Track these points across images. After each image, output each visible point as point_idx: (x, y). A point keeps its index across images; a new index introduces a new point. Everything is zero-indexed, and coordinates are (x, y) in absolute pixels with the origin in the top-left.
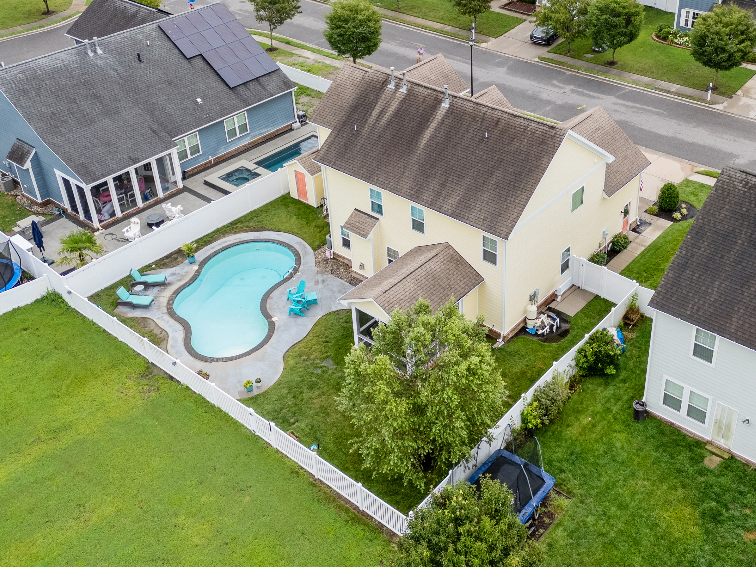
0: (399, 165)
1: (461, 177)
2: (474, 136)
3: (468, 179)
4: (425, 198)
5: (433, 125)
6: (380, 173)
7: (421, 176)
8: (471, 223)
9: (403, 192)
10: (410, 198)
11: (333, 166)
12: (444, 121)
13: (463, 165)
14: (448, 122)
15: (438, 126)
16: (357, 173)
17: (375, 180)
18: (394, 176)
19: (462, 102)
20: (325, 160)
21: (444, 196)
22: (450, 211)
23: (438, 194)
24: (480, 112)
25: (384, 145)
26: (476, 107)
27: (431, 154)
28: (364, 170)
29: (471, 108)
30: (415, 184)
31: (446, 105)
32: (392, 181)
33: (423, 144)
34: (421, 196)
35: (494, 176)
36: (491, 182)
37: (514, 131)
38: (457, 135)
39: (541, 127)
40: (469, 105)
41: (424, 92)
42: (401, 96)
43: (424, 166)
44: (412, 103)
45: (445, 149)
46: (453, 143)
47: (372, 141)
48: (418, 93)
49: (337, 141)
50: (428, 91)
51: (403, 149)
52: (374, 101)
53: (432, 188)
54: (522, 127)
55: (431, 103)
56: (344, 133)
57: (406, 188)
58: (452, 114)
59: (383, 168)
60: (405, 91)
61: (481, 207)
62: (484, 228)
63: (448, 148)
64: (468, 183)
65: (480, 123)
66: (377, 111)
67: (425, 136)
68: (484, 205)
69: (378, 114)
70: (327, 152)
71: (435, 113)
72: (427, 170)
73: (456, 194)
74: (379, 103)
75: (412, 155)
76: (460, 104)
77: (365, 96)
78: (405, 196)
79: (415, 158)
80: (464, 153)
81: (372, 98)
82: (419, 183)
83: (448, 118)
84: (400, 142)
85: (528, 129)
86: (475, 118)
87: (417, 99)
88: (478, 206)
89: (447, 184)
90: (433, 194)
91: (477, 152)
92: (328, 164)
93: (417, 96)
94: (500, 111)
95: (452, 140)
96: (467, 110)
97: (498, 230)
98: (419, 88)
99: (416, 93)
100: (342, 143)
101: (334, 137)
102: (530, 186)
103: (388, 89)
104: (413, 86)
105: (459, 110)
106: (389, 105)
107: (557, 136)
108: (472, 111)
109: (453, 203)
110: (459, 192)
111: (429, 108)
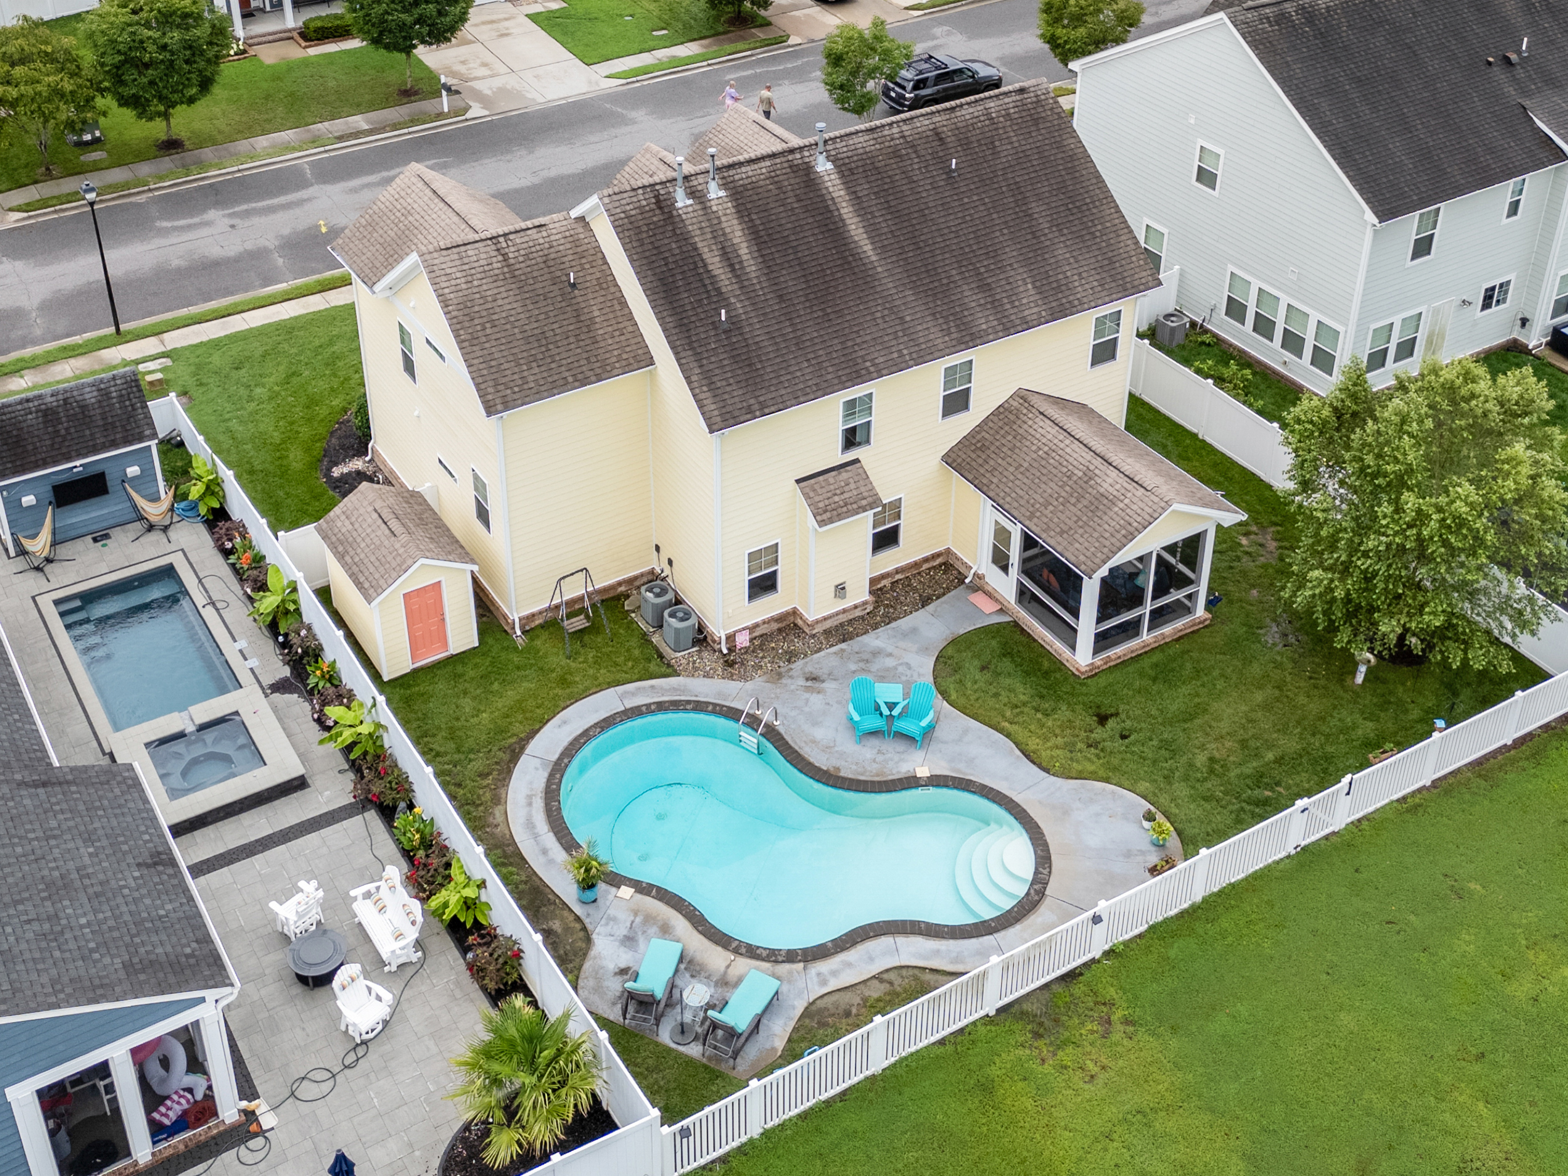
0: (879, 315)
2: (933, 180)
3: (1007, 250)
5: (846, 211)
6: (862, 353)
7: (934, 301)
8: (1093, 304)
9: (942, 346)
10: (963, 346)
12: (855, 192)
13: (972, 236)
14: (863, 189)
15: (857, 207)
16: (826, 385)
18: (891, 337)
19: (844, 143)
20: (736, 413)
21: (1005, 301)
22: (1044, 314)
23: (995, 305)
24: (892, 139)
25: (808, 304)
26: (877, 134)
27: (904, 256)
28: (830, 369)
29: (872, 142)
30: (941, 321)
31: (823, 166)
32: (902, 347)
33: (870, 253)
34: (975, 330)
35: (1036, 216)
36: (1042, 226)
37: (978, 132)
38: (906, 199)
39: (1007, 100)
40: (861, 139)
41: (759, 172)
42: (725, 206)
43: (919, 283)
44: (760, 202)
45: (917, 233)
46: (916, 215)
47: (777, 314)
48: (750, 180)
49: (711, 367)
50: (763, 164)
51: (850, 285)
52: (685, 249)
53: (973, 304)
54: (982, 118)
55: (797, 180)
56: (706, 341)
57: (937, 337)
58: (853, 174)
59: (858, 340)
60: (722, 193)
61: (1075, 271)
62: (1114, 296)
63: (917, 227)
64: (1015, 253)
65: (914, 156)
66: (714, 261)
67: (856, 238)
68: (1076, 266)
69: (725, 264)
70: (718, 399)
71: (824, 192)
72: (931, 286)
73: (1020, 283)
74: (700, 245)
75: (877, 283)
76: (845, 149)
77: (655, 252)
78: (953, 350)
79: (888, 284)
80: (952, 217)
81: (674, 246)
82: (945, 313)
83: (854, 183)
84: (827, 279)
85: (994, 115)
86: (896, 154)
87: (760, 190)
88: (1069, 274)
89: (989, 280)
90: (988, 312)
91: (966, 200)
92: (749, 416)
93: (754, 186)
94: (917, 117)
95: (906, 211)
96: (868, 149)
97: (1136, 283)
98: (739, 171)
99: (746, 182)
100: (726, 362)
101: (695, 364)
102: (1098, 191)
103: (685, 210)
104: (726, 174)
105: (855, 158)
106: (724, 234)
107: (1043, 97)
108: (878, 146)
109: (1032, 299)
110: (1019, 277)
111: (803, 191)
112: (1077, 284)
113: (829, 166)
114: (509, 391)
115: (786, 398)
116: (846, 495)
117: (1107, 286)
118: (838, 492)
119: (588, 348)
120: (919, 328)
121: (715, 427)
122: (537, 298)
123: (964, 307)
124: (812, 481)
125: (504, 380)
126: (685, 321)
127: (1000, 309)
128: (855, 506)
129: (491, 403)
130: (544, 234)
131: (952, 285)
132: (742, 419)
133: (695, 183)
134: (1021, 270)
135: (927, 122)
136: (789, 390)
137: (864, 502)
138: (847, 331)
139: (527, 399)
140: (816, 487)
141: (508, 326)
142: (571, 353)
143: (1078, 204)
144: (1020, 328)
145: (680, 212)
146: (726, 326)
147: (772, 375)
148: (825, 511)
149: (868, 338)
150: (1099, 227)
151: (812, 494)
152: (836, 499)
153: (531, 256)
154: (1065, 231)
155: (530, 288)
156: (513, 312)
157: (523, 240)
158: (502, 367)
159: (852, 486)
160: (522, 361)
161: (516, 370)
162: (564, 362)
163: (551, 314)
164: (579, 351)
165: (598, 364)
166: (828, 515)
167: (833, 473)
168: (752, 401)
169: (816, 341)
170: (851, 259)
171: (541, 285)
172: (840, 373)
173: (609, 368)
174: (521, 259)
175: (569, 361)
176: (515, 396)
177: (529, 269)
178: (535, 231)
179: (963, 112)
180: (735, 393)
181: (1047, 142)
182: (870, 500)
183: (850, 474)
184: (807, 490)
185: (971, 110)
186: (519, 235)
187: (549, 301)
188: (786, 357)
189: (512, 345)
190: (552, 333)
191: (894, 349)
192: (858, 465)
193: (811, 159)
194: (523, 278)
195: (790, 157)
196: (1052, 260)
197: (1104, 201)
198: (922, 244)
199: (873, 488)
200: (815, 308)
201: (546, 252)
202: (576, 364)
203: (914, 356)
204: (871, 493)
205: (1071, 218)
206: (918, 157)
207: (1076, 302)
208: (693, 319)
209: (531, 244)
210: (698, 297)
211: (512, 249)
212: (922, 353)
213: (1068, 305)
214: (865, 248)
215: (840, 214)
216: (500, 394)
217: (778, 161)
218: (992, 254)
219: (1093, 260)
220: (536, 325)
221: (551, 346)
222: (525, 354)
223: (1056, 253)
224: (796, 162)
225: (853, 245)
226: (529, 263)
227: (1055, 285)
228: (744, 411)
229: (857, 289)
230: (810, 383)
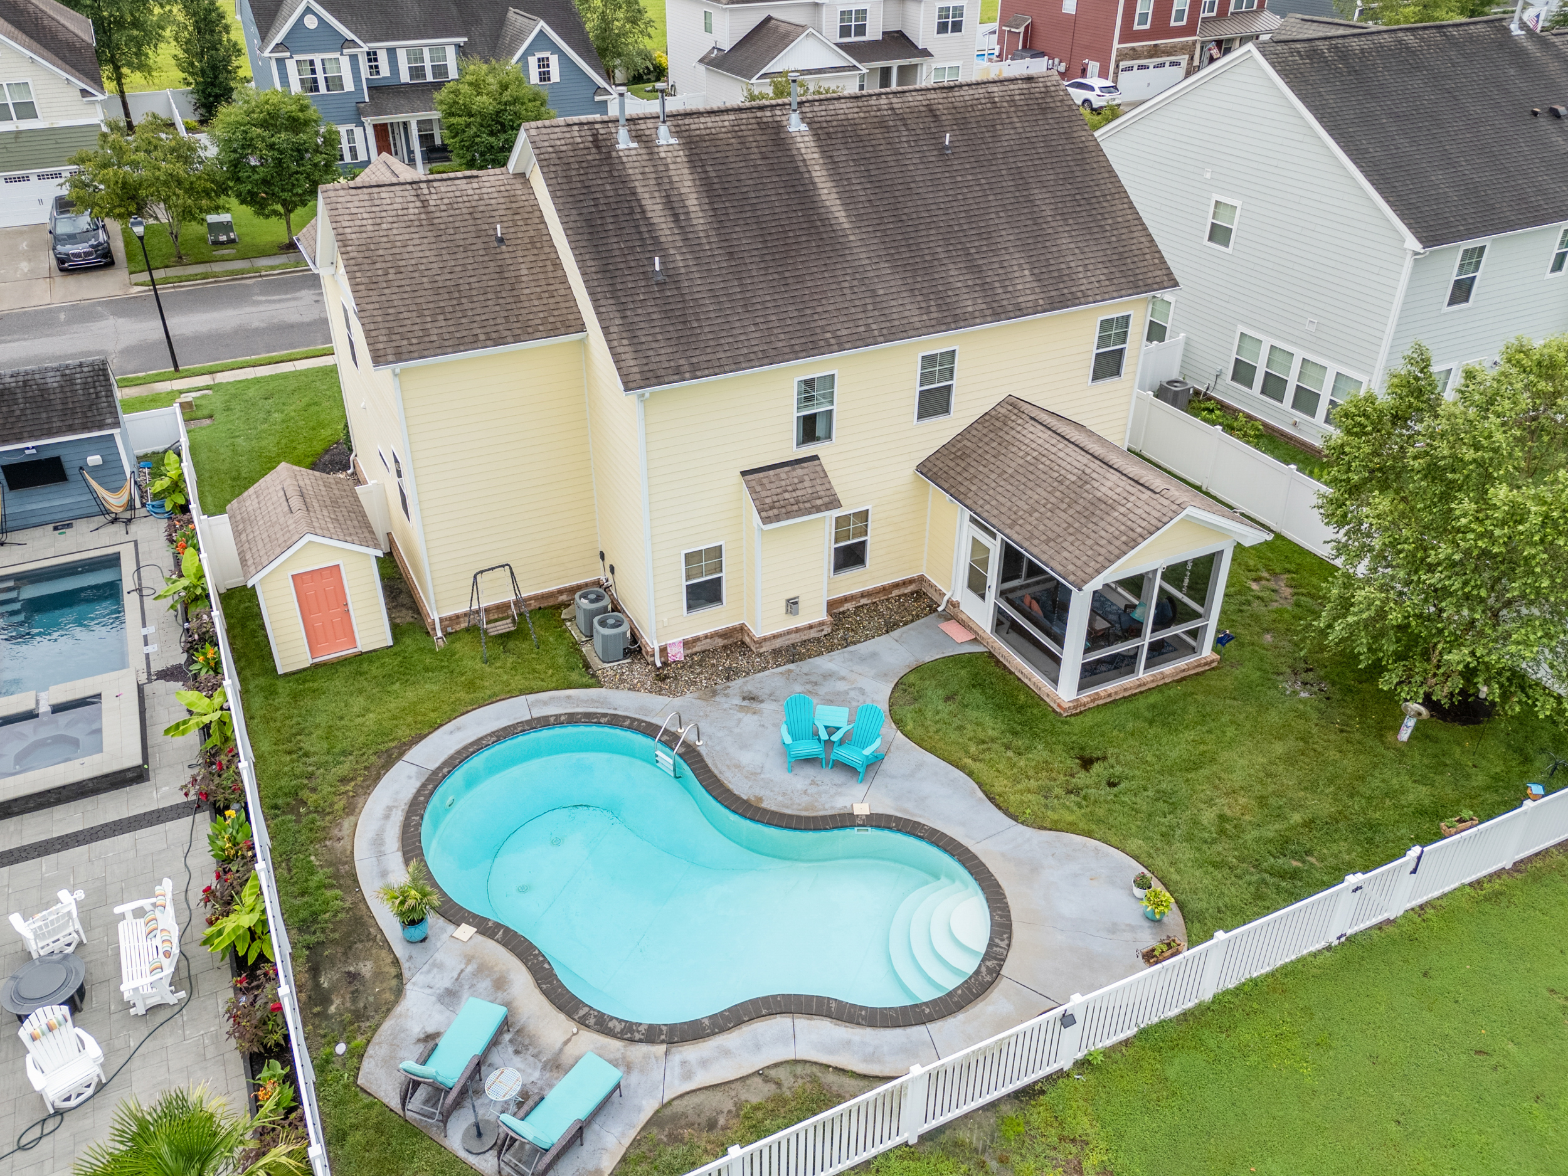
0: (847, 284)
2: (921, 154)
3: (1003, 233)
4: (970, 311)
5: (819, 174)
6: (823, 324)
7: (914, 277)
8: (1098, 297)
9: (918, 325)
10: (944, 327)
11: (699, 373)
12: (830, 157)
13: (964, 215)
14: (840, 155)
15: (831, 172)
16: (774, 352)
17: (833, 341)
18: (859, 309)
19: (824, 107)
20: (662, 372)
21: (997, 285)
22: (1041, 302)
23: (985, 288)
24: (879, 110)
25: (763, 265)
26: (860, 102)
27: (882, 227)
28: (782, 337)
29: (856, 110)
30: (920, 298)
31: (796, 125)
32: (870, 322)
33: (842, 220)
34: (958, 313)
35: (1038, 202)
36: (1044, 214)
37: (978, 113)
38: (890, 170)
39: (1012, 87)
40: (844, 106)
41: (720, 124)
42: (675, 154)
43: (896, 257)
44: (718, 155)
45: (899, 206)
46: (900, 187)
47: (724, 271)
48: (708, 131)
49: (636, 319)
50: (726, 117)
51: (815, 250)
52: (621, 192)
53: (959, 285)
54: (983, 101)
55: (764, 138)
56: (633, 291)
57: (912, 313)
58: (831, 138)
59: (819, 309)
60: (673, 141)
61: (1080, 263)
62: (1123, 292)
63: (901, 199)
64: (1011, 238)
65: (903, 128)
66: (655, 209)
67: (828, 203)
68: (1082, 257)
69: (667, 212)
70: (640, 354)
71: (795, 152)
72: (911, 261)
73: (1016, 268)
74: (639, 190)
75: (847, 252)
76: (823, 113)
77: (584, 191)
78: (931, 330)
79: (862, 255)
80: (941, 194)
81: (608, 187)
82: (924, 291)
83: (831, 148)
84: (789, 241)
85: (997, 99)
86: (882, 124)
87: (719, 143)
88: (1072, 264)
89: (980, 262)
90: (976, 295)
91: (959, 179)
92: (676, 377)
93: (713, 138)
94: (910, 91)
95: (889, 182)
96: (850, 116)
97: (1149, 281)
98: (696, 120)
99: (704, 132)
100: (654, 316)
101: (618, 315)
102: (1110, 186)
103: (627, 153)
104: (680, 122)
105: (835, 123)
106: (671, 182)
107: (1053, 88)
108: (862, 115)
109: (1028, 286)
110: (1014, 262)
111: (770, 149)
112: (1081, 275)
113: (803, 127)
114: (405, 342)
115: (723, 362)
116: (799, 493)
117: (1115, 281)
118: (790, 488)
119: (509, 307)
120: (893, 303)
121: (631, 385)
122: (456, 250)
123: (948, 287)
124: (761, 475)
125: (401, 330)
126: (611, 267)
127: (989, 293)
128: (808, 505)
129: (381, 353)
130: (475, 186)
131: (936, 263)
132: (666, 380)
133: (643, 127)
134: (1017, 255)
135: (920, 98)
136: (729, 354)
137: (819, 502)
138: (806, 298)
139: (426, 353)
140: (765, 481)
141: (416, 275)
142: (486, 310)
143: (1086, 196)
144: (1012, 314)
145: (621, 154)
146: (660, 278)
147: (710, 336)
148: (772, 508)
149: (831, 307)
150: (1110, 221)
151: (758, 489)
152: (787, 496)
153: (455, 206)
154: (1071, 221)
155: (449, 238)
156: (424, 260)
157: (450, 189)
158: (401, 316)
159: (807, 484)
160: (426, 313)
161: (418, 320)
162: (478, 318)
163: (470, 267)
164: (497, 308)
165: (519, 325)
166: (775, 511)
167: (787, 469)
168: (682, 362)
169: (768, 305)
170: (819, 223)
171: (462, 236)
172: (793, 342)
173: (530, 330)
174: (443, 207)
175: (484, 317)
176: (412, 348)
177: (451, 219)
178: (464, 181)
179: (963, 93)
180: (663, 351)
181: (1054, 132)
182: (826, 500)
183: (805, 471)
184: (753, 484)
185: (971, 92)
186: (445, 183)
187: (470, 254)
188: (730, 319)
189: (416, 294)
190: (467, 287)
191: (861, 322)
192: (817, 462)
193: (783, 118)
194: (442, 226)
195: (759, 114)
196: (1055, 249)
197: (1117, 196)
198: (904, 217)
199: (831, 488)
200: (771, 270)
201: (474, 204)
202: (491, 322)
203: (885, 332)
204: (828, 493)
205: (1078, 209)
206: (908, 130)
207: (1079, 294)
208: (622, 266)
209: (458, 194)
210: (630, 244)
211: (435, 197)
212: (894, 330)
213: (1070, 297)
214: (837, 214)
215: (811, 177)
216: (394, 344)
217: (744, 116)
218: (985, 236)
219: (1101, 253)
220: (449, 276)
221: (464, 300)
222: (431, 305)
223: (1059, 242)
224: (765, 120)
225: (823, 210)
226: (452, 212)
227: (1056, 274)
228: (670, 371)
229: (824, 255)
230: (756, 349)
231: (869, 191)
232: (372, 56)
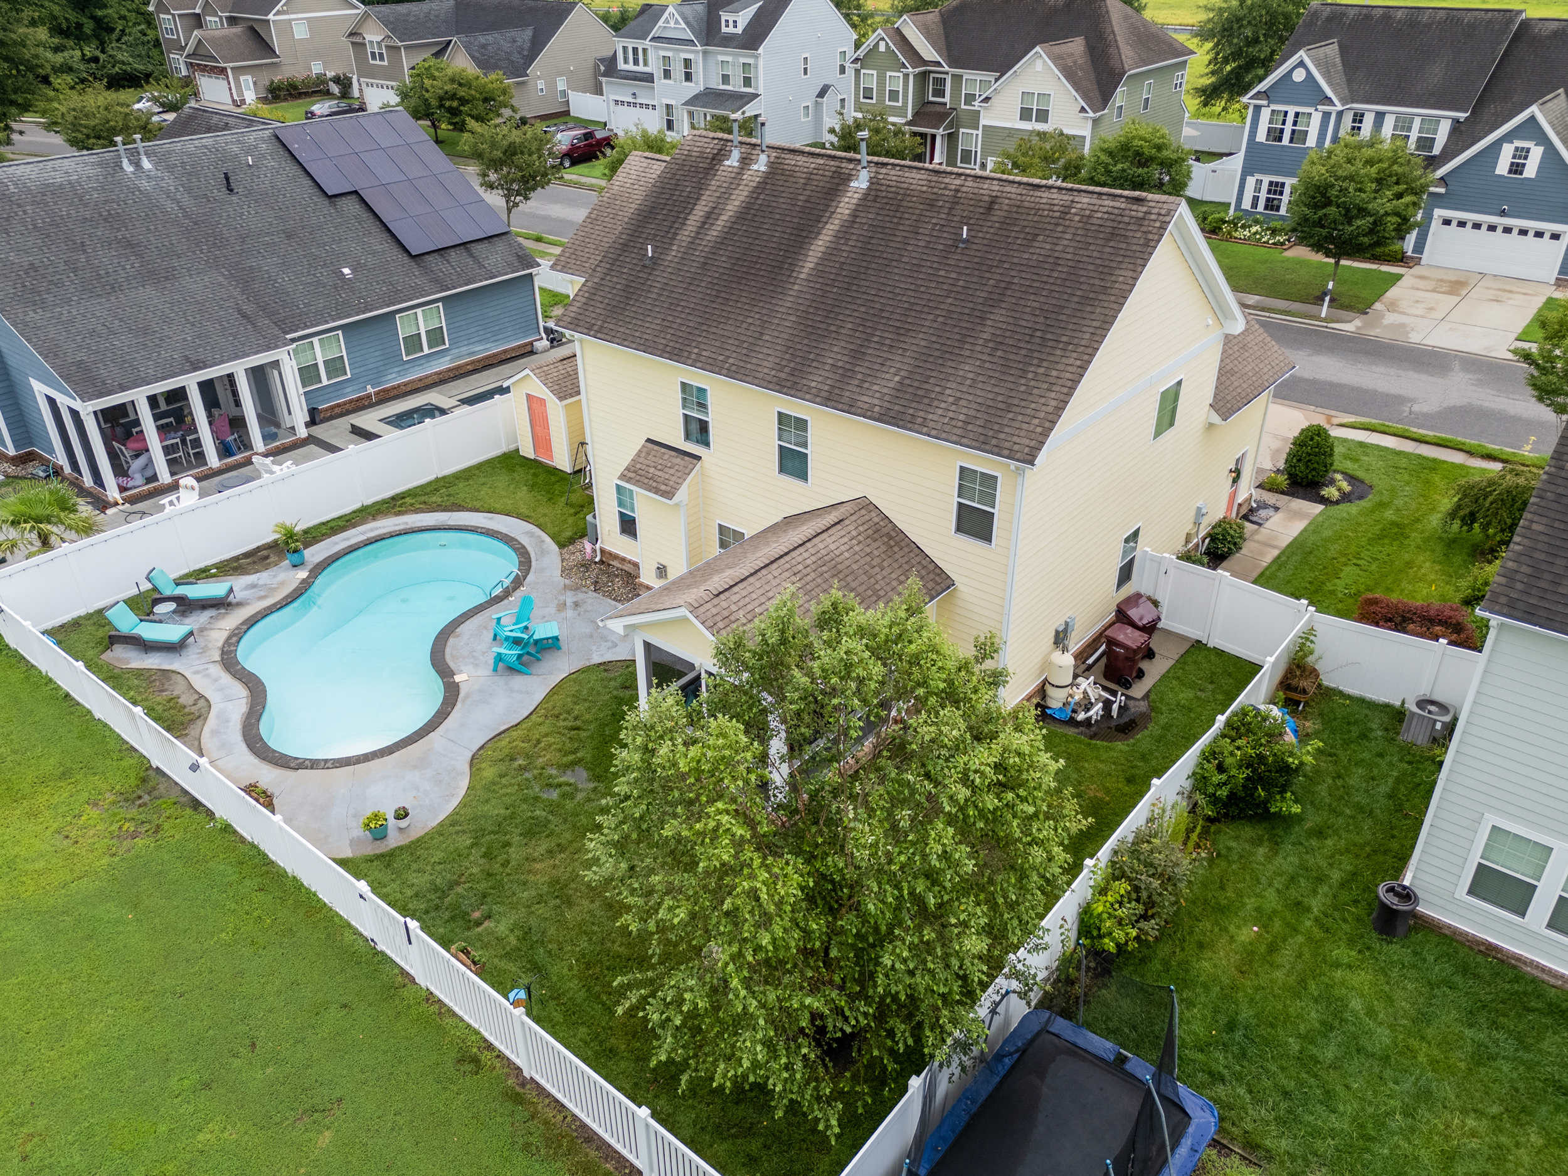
0: (750, 320)
1: (902, 331)
2: (933, 239)
3: (920, 335)
4: (813, 384)
5: (831, 228)
6: (705, 341)
7: (804, 338)
9: (761, 376)
10: (777, 387)
11: (599, 335)
12: (857, 216)
13: (906, 305)
14: (866, 217)
15: (844, 229)
16: (652, 345)
17: (693, 356)
18: (736, 343)
19: (900, 173)
20: (581, 323)
21: (859, 376)
23: (846, 374)
24: (945, 189)
25: (715, 281)
26: (935, 179)
27: (828, 289)
28: (669, 336)
29: (924, 185)
30: (787, 356)
31: (860, 184)
32: (734, 355)
33: (805, 270)
34: (805, 382)
38: (891, 244)
40: (918, 178)
41: (805, 165)
42: (755, 179)
43: (810, 316)
44: (780, 188)
45: (861, 276)
46: (881, 261)
47: (687, 275)
48: (792, 168)
49: (607, 283)
50: (818, 160)
52: (692, 195)
54: (1057, 208)
55: (824, 185)
56: (625, 264)
58: (875, 202)
59: (712, 329)
60: (763, 168)
62: (967, 441)
63: (869, 272)
64: (923, 343)
65: (947, 213)
66: (698, 214)
67: (810, 253)
68: (966, 389)
69: (702, 219)
70: (585, 307)
71: (833, 204)
72: (818, 325)
73: (892, 370)
74: (704, 197)
75: (781, 296)
76: (893, 180)
78: (765, 384)
79: (788, 303)
82: (797, 353)
83: (865, 210)
84: (751, 271)
86: (932, 202)
87: (791, 179)
88: (949, 392)
89: (869, 351)
91: (942, 273)
93: (790, 174)
95: (877, 254)
96: (912, 189)
97: (1006, 444)
98: (796, 157)
99: (789, 168)
100: (618, 286)
103: (725, 168)
104: (782, 156)
105: (893, 191)
106: (727, 199)
107: (1153, 216)
108: (925, 190)
109: (884, 390)
110: (898, 365)
111: (819, 195)
113: (864, 186)
115: (618, 335)
116: (660, 473)
118: (660, 467)
120: (765, 350)
123: (818, 358)
124: (656, 448)
133: (756, 152)
134: (909, 360)
135: (997, 188)
136: (627, 331)
138: (713, 317)
140: (653, 453)
145: (721, 168)
146: (648, 262)
147: (631, 314)
148: (635, 472)
150: (1041, 371)
151: (643, 455)
152: (652, 470)
154: (999, 353)
159: (672, 471)
167: (673, 453)
169: (686, 310)
170: (786, 266)
180: (597, 310)
181: (1097, 261)
183: (682, 462)
192: (697, 461)
193: (857, 174)
195: (842, 165)
198: (853, 287)
199: (682, 484)
200: (716, 287)
203: (733, 368)
205: (1022, 345)
210: (657, 232)
212: (741, 370)
214: (807, 265)
215: (823, 228)
217: (832, 163)
223: (962, 366)
224: (842, 171)
225: (801, 257)
228: (587, 325)
229: (762, 292)
231: (853, 256)
232: (1358, 118)
